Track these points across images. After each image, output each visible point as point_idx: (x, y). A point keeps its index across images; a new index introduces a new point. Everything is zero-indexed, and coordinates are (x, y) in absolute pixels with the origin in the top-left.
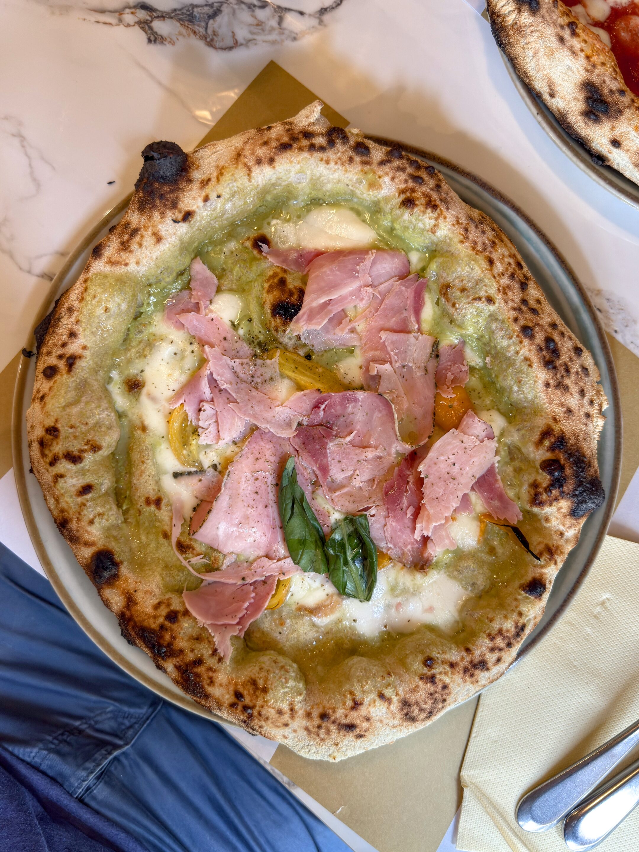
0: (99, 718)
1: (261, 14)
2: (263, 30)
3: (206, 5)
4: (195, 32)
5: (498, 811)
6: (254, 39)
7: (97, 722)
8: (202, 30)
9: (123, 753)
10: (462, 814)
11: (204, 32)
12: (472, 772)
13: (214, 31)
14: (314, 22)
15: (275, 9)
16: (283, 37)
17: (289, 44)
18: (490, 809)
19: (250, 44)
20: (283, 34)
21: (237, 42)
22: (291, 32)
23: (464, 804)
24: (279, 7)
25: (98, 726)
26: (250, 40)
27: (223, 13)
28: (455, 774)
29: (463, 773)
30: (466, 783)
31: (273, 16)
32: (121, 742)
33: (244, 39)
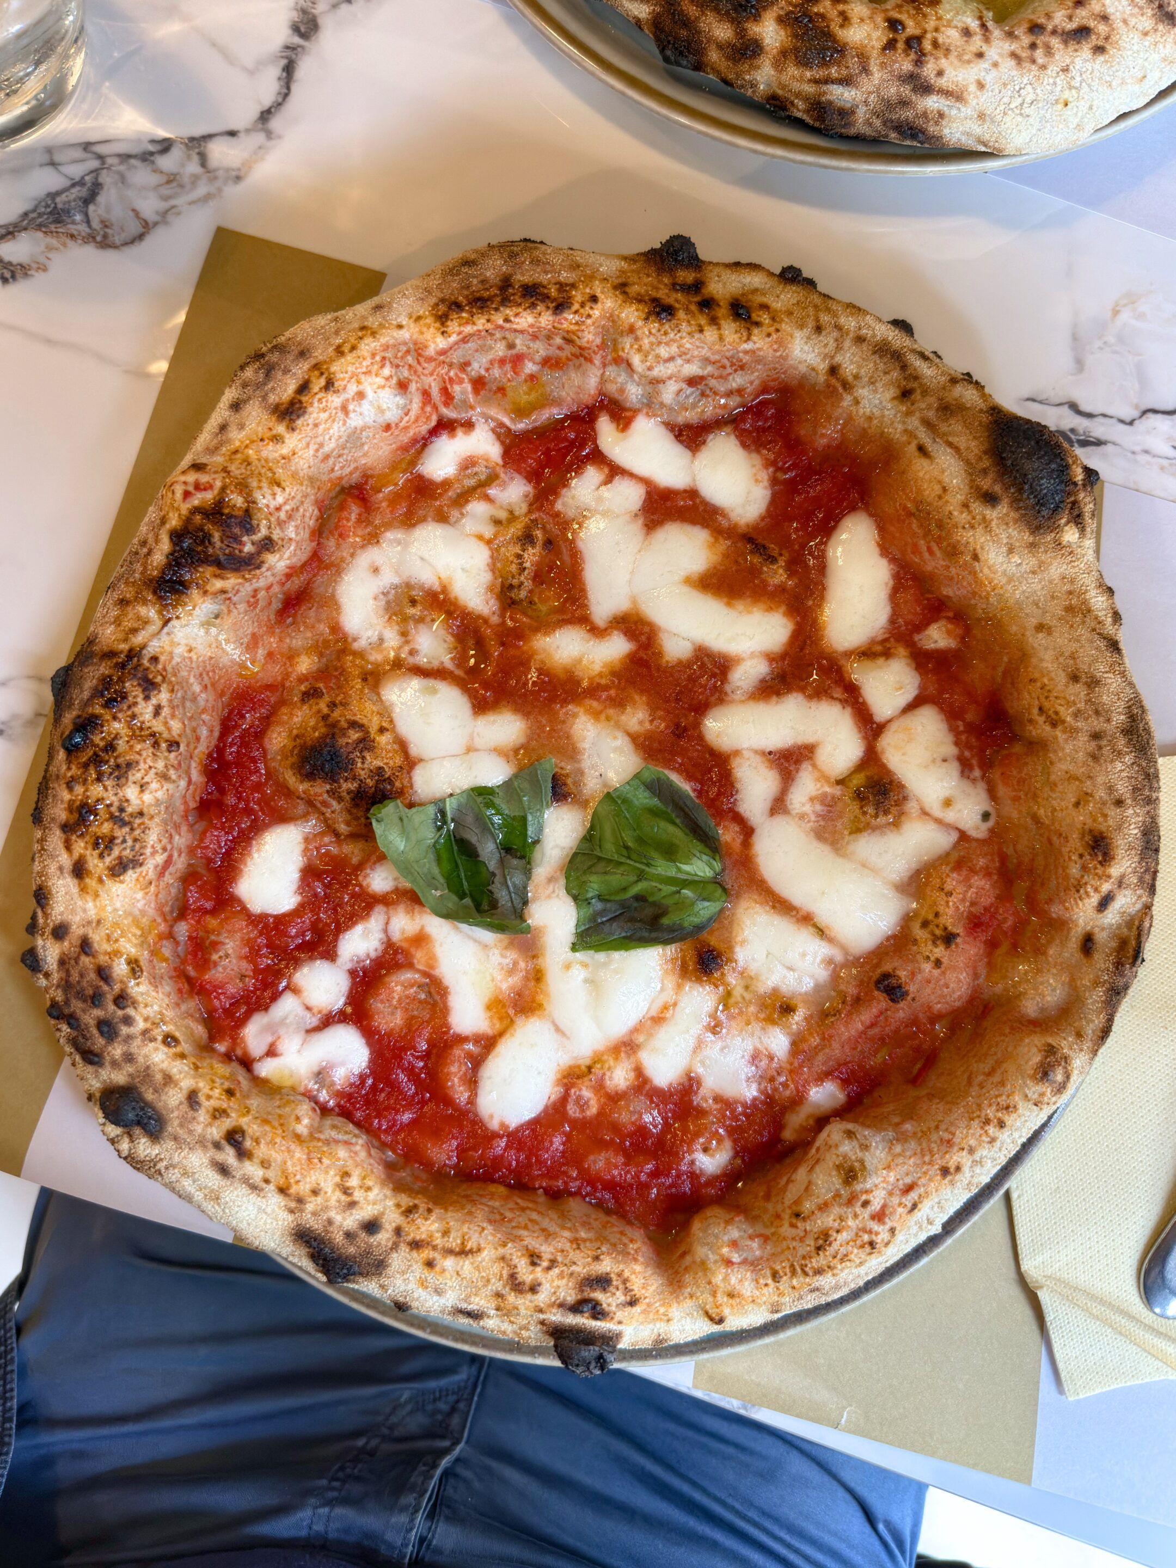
0: (394, 1419)
1: (167, 162)
2: (181, 186)
3: (73, 185)
4: (72, 236)
5: (1110, 1305)
6: (173, 207)
7: (391, 1428)
8: (83, 228)
9: (458, 1460)
10: (1053, 1336)
11: (88, 230)
12: (1040, 1259)
13: (102, 222)
14: (260, 138)
15: (186, 145)
16: (218, 183)
17: (232, 191)
18: (1097, 1309)
19: (170, 218)
20: (216, 178)
21: (146, 222)
22: (228, 170)
23: (1049, 1318)
24: (192, 139)
25: (396, 1433)
26: (167, 212)
27: (106, 188)
28: (1012, 1274)
29: (1026, 1266)
30: (1037, 1281)
31: (189, 157)
32: (446, 1443)
33: (157, 213)
